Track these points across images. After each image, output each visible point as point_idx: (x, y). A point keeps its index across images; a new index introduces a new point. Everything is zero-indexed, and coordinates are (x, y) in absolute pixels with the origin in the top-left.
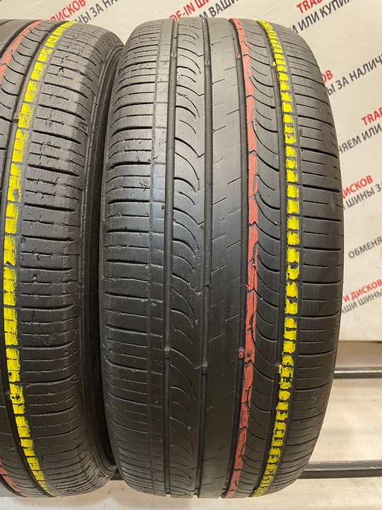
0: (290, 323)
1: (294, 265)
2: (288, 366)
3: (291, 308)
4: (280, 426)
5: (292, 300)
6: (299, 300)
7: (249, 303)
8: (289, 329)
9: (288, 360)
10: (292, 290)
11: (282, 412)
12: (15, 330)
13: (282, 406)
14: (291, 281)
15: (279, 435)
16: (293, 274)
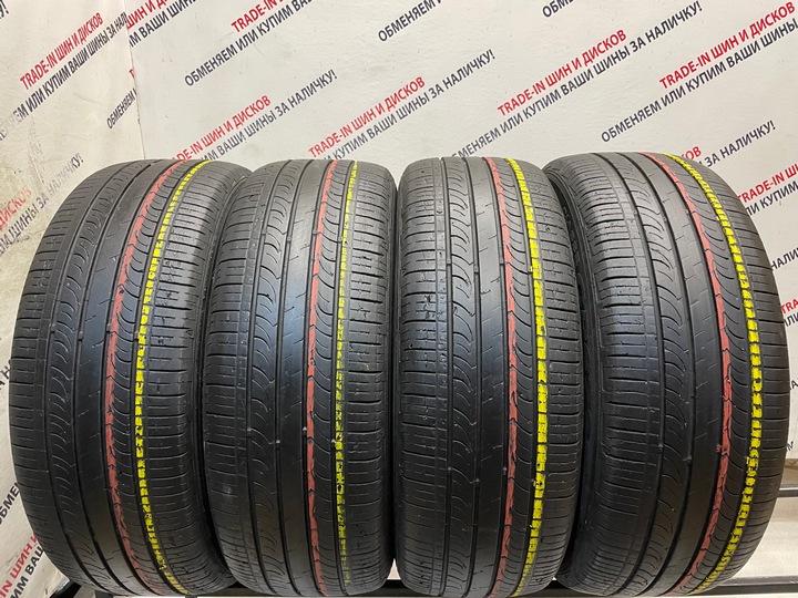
0: (756, 424)
1: (758, 381)
2: (755, 457)
3: (757, 413)
4: (745, 508)
5: (758, 407)
6: (762, 407)
7: (726, 409)
8: (755, 429)
9: (754, 453)
10: (757, 400)
11: (748, 495)
12: (545, 431)
13: (749, 491)
14: (756, 393)
15: (744, 516)
16: (757, 387)
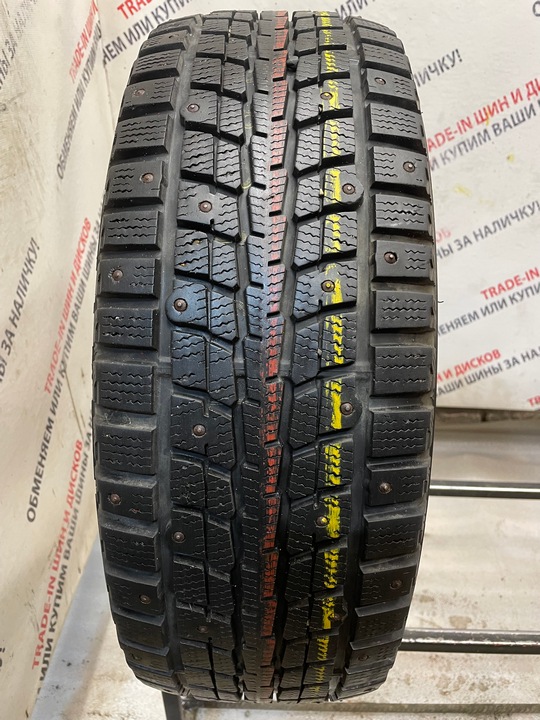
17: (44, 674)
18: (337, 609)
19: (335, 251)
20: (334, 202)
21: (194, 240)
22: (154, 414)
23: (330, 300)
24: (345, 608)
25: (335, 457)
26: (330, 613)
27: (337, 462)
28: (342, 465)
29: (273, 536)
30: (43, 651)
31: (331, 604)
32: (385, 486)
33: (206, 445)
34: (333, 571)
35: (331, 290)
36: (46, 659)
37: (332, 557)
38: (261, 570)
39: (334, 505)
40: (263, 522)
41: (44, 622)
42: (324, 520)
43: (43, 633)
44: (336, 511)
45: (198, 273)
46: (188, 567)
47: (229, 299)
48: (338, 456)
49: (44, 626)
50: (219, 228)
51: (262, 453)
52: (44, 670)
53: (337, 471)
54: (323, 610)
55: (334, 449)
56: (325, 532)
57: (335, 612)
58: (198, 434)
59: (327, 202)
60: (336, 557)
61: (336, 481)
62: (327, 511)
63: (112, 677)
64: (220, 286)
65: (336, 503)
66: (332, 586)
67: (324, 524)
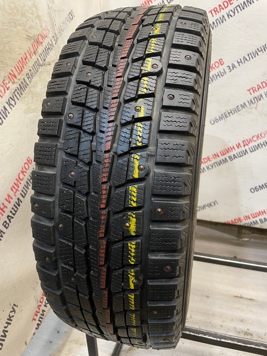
17: (38, 327)
18: (136, 277)
19: (143, 93)
20: (147, 72)
21: (81, 89)
22: (56, 166)
23: (138, 115)
24: (141, 278)
25: (134, 192)
26: (133, 279)
27: (135, 195)
28: (137, 197)
29: (103, 231)
30: (39, 315)
31: (133, 274)
32: (159, 210)
33: (75, 182)
34: (133, 254)
35: (139, 111)
36: (40, 319)
37: (132, 246)
38: (98, 249)
39: (133, 217)
40: (99, 223)
41: (42, 300)
42: (128, 224)
43: (41, 306)
44: (134, 220)
45: (80, 103)
46: (65, 243)
47: (92, 114)
48: (136, 192)
49: (40, 302)
50: (92, 83)
51: (100, 187)
52: (38, 325)
53: (135, 199)
54: (129, 277)
55: (134, 188)
56: (128, 231)
57: (135, 279)
58: (72, 176)
59: (143, 72)
60: (134, 246)
61: (134, 205)
62: (129, 220)
63: (77, 342)
64: (89, 108)
65: (134, 216)
66: (133, 263)
67: (128, 227)
